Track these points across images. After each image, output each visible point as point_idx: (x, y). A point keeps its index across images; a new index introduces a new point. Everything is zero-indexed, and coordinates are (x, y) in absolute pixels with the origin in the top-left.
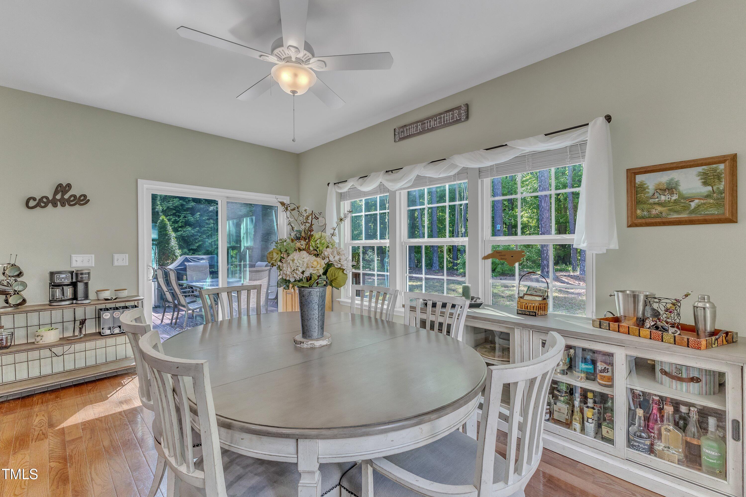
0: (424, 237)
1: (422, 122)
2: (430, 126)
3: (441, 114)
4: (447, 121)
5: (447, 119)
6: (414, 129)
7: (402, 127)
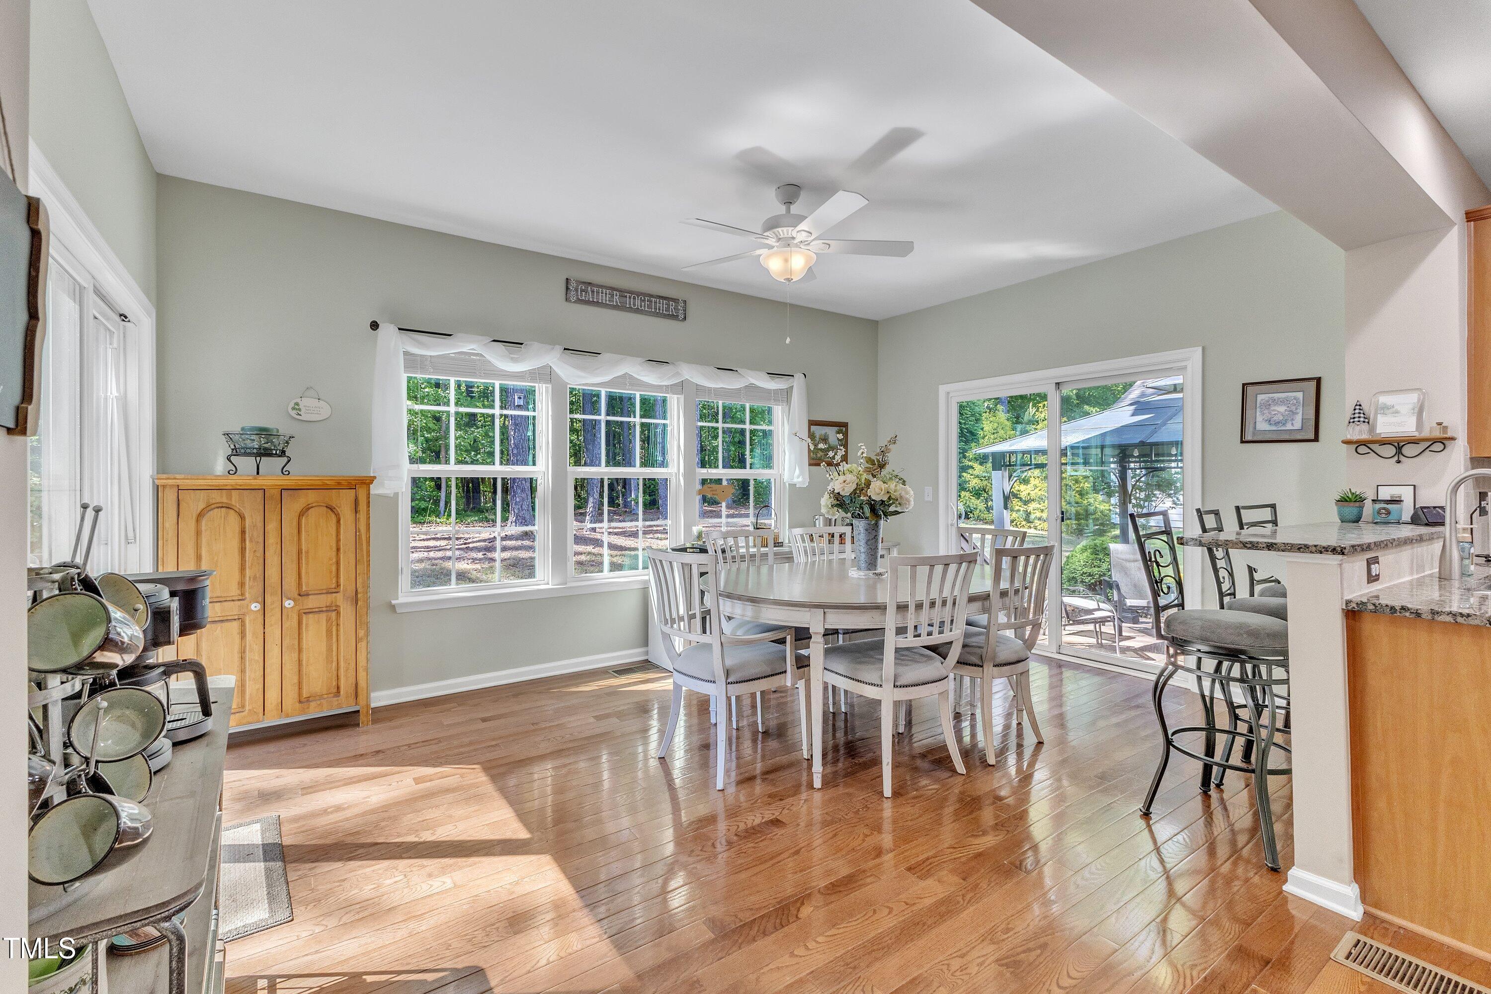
0: (599, 465)
1: (622, 292)
2: (634, 305)
3: (651, 296)
4: (659, 309)
5: (659, 307)
6: (606, 296)
7: (584, 283)
